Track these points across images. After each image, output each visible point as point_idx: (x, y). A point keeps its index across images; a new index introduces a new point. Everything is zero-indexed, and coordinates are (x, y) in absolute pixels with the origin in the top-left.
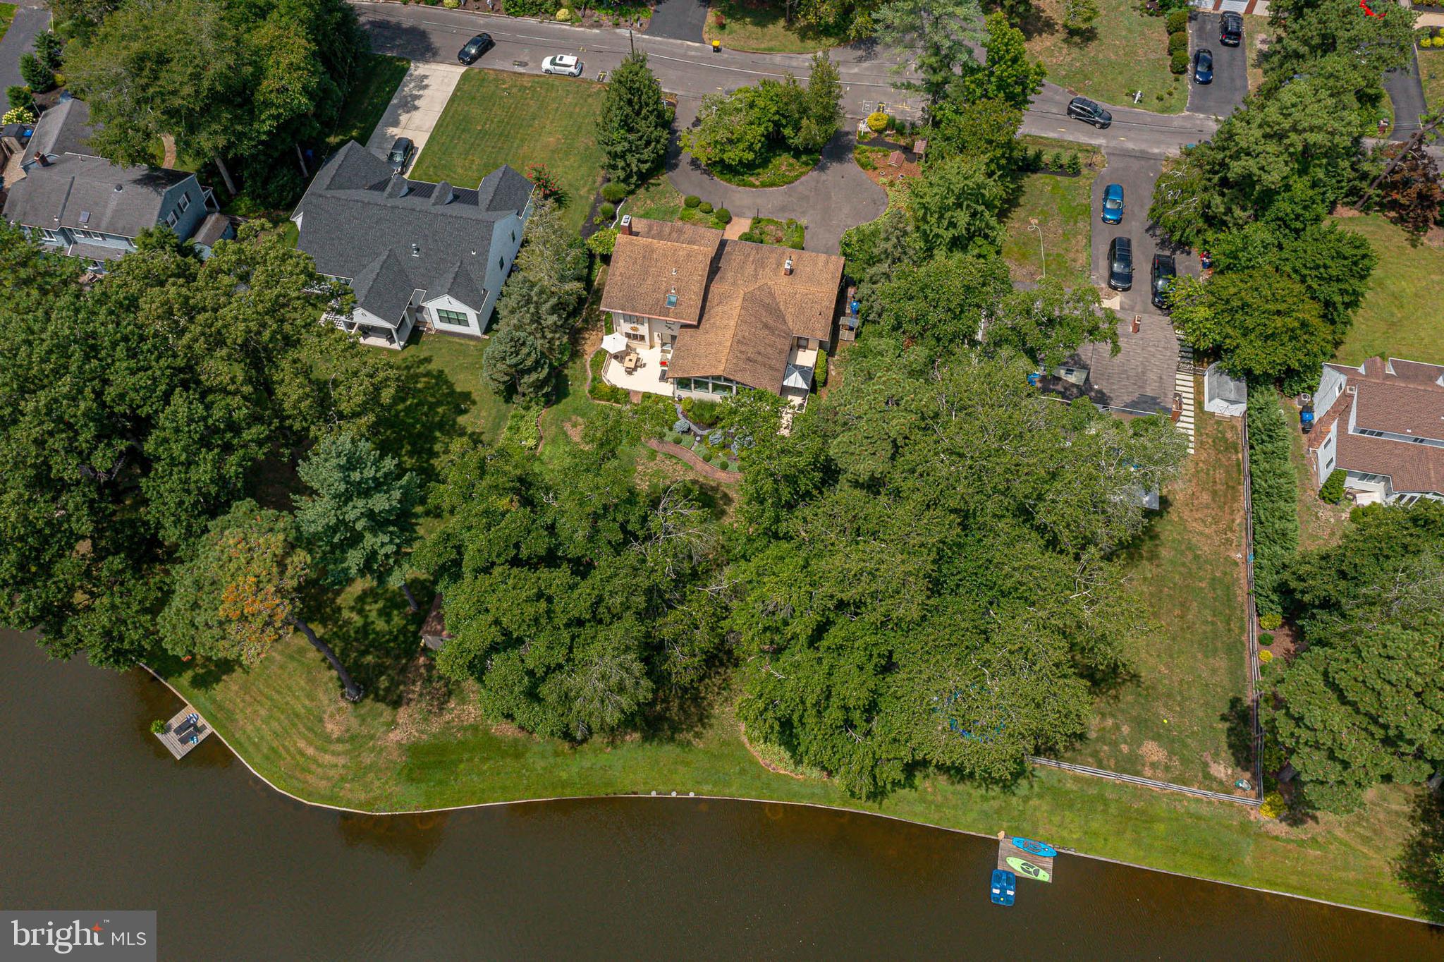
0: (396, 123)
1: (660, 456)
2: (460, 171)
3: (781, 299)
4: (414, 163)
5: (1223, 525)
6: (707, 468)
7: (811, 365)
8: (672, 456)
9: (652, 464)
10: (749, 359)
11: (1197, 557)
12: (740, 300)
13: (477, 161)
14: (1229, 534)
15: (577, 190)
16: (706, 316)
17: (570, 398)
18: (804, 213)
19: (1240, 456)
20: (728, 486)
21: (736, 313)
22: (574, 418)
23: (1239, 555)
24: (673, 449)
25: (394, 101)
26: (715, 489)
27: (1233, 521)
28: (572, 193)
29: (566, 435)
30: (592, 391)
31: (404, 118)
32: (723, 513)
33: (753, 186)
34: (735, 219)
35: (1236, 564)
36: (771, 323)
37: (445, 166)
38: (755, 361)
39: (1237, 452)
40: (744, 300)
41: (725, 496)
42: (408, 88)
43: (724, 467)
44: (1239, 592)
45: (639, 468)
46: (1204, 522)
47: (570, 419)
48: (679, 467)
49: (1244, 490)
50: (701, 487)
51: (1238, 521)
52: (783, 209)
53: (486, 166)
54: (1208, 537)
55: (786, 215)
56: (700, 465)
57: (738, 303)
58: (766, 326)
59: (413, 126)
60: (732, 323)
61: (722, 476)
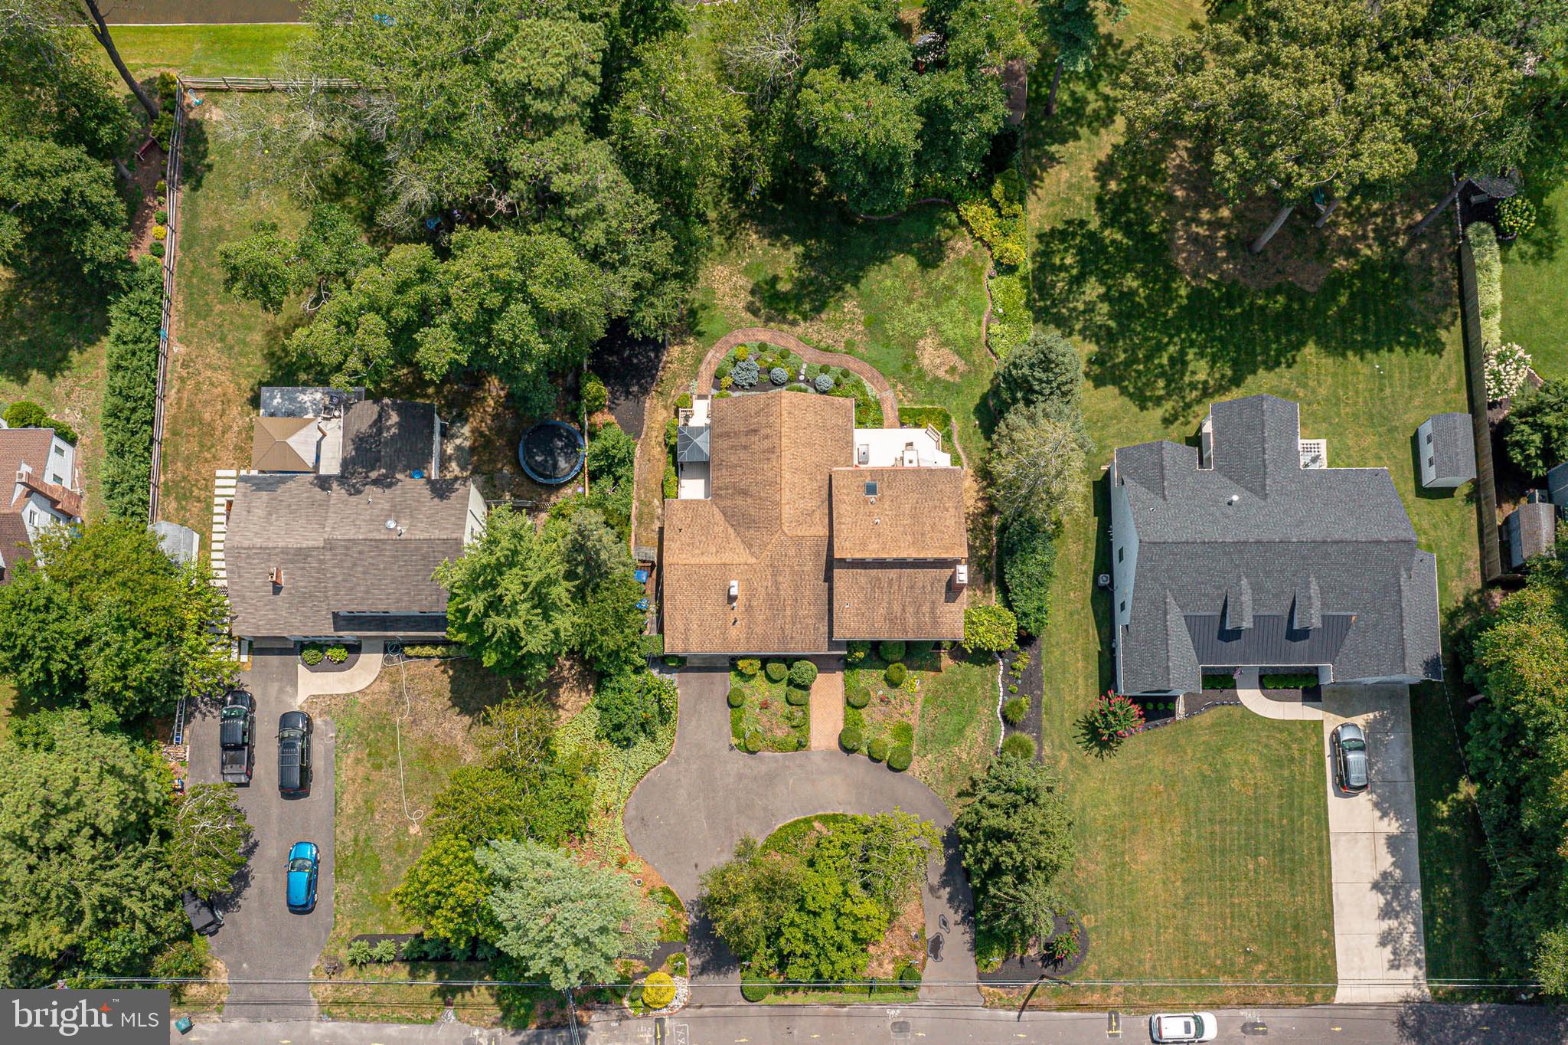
0: (1393, 842)
1: (841, 346)
2: (1253, 759)
3: (736, 542)
4: (1328, 761)
5: (190, 383)
6: (782, 342)
7: (684, 482)
8: (827, 350)
9: (848, 336)
10: (755, 431)
11: (222, 340)
12: (785, 516)
13: (1236, 784)
14: (184, 374)
15: (1072, 760)
16: (825, 493)
17: (971, 406)
18: (740, 777)
19: (162, 479)
20: (753, 326)
21: (786, 495)
22: (958, 379)
23: (175, 350)
24: (826, 358)
25: (1416, 894)
26: (769, 319)
27: (179, 391)
28: (1079, 751)
29: (958, 353)
30: (946, 419)
31: (1386, 861)
32: (753, 292)
33: (825, 819)
34: (835, 745)
35: (180, 340)
36: (739, 501)
37: (1279, 763)
38: (747, 433)
39: (165, 483)
40: (779, 518)
41: (755, 312)
42: (1409, 930)
43: (763, 347)
44: (181, 306)
45: (860, 328)
46: (212, 384)
47: (962, 375)
48: (815, 337)
49: (162, 431)
50: (784, 317)
51: (174, 391)
52: (771, 779)
53: (1221, 780)
54: (209, 366)
55: (764, 769)
56: (792, 344)
57: (787, 512)
58: (744, 493)
59: (1364, 841)
60: (787, 475)
61: (764, 336)
